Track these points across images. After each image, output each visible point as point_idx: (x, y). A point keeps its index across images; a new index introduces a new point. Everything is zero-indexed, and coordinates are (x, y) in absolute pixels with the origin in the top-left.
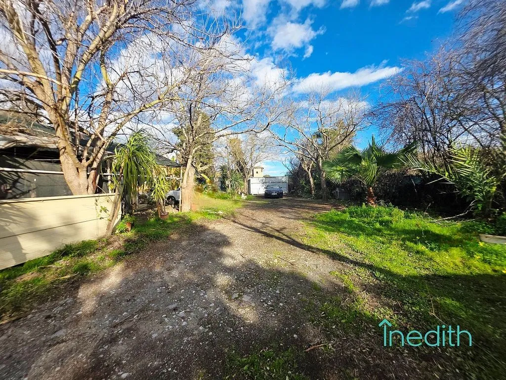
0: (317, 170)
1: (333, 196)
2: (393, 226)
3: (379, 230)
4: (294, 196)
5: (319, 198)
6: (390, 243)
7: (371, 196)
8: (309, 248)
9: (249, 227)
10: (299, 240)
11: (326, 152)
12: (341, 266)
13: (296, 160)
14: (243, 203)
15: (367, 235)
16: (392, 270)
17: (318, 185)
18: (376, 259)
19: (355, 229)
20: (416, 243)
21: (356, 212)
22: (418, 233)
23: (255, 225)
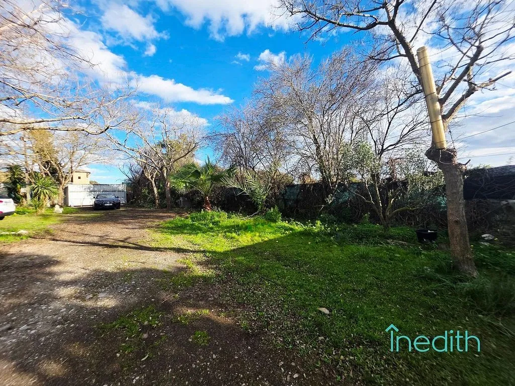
0: (161, 180)
1: (177, 205)
2: (220, 224)
3: (212, 228)
4: (134, 207)
5: (163, 207)
6: (218, 235)
7: (207, 204)
8: (157, 249)
9: (80, 243)
10: (147, 245)
11: (171, 164)
12: (184, 256)
13: (137, 168)
14: (59, 218)
15: (203, 232)
16: (216, 250)
17: (162, 195)
18: (208, 247)
19: (194, 230)
20: (231, 233)
21: (196, 217)
22: (233, 227)
23: (88, 239)
